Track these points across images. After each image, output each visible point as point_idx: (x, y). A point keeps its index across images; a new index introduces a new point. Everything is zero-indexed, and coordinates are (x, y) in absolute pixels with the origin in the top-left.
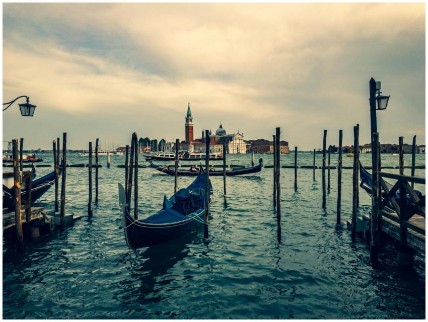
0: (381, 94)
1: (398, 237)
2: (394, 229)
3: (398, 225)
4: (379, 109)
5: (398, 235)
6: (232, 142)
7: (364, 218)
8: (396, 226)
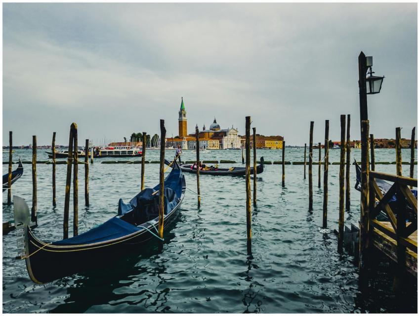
0: (373, 75)
1: (393, 257)
2: (389, 246)
3: (395, 242)
4: (371, 93)
5: (394, 254)
6: (226, 137)
7: (353, 226)
8: (392, 243)
